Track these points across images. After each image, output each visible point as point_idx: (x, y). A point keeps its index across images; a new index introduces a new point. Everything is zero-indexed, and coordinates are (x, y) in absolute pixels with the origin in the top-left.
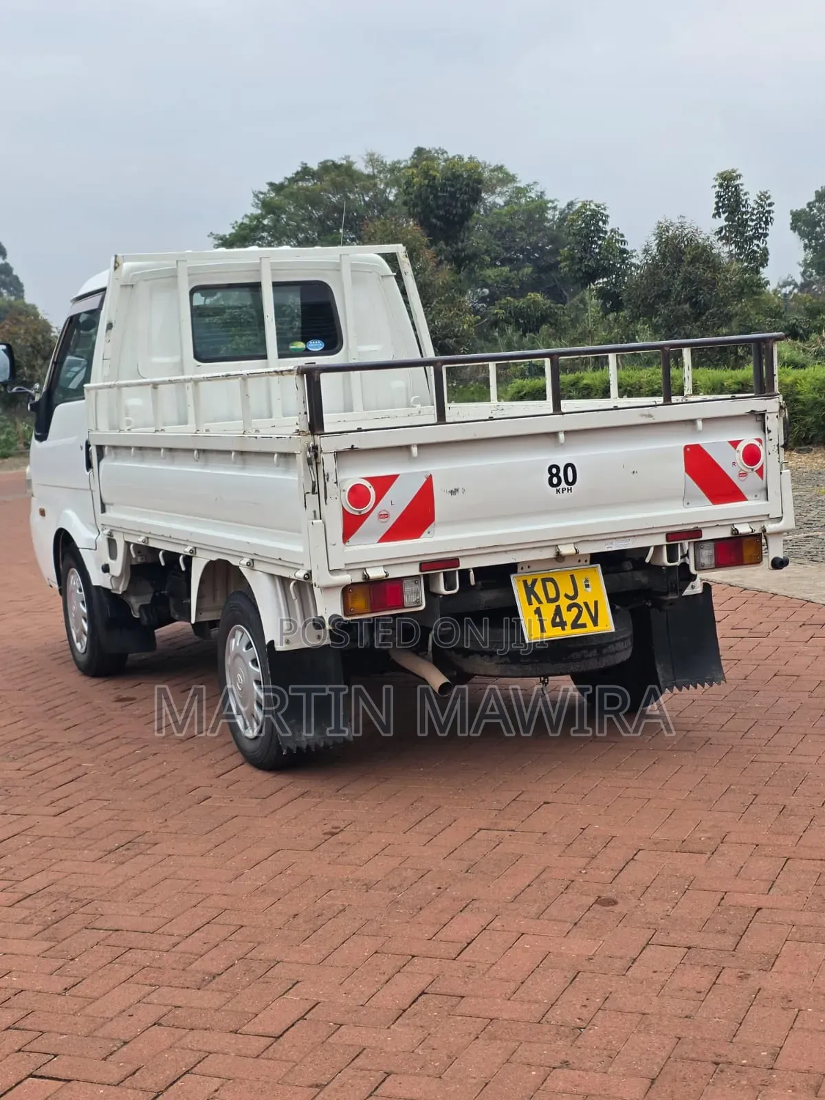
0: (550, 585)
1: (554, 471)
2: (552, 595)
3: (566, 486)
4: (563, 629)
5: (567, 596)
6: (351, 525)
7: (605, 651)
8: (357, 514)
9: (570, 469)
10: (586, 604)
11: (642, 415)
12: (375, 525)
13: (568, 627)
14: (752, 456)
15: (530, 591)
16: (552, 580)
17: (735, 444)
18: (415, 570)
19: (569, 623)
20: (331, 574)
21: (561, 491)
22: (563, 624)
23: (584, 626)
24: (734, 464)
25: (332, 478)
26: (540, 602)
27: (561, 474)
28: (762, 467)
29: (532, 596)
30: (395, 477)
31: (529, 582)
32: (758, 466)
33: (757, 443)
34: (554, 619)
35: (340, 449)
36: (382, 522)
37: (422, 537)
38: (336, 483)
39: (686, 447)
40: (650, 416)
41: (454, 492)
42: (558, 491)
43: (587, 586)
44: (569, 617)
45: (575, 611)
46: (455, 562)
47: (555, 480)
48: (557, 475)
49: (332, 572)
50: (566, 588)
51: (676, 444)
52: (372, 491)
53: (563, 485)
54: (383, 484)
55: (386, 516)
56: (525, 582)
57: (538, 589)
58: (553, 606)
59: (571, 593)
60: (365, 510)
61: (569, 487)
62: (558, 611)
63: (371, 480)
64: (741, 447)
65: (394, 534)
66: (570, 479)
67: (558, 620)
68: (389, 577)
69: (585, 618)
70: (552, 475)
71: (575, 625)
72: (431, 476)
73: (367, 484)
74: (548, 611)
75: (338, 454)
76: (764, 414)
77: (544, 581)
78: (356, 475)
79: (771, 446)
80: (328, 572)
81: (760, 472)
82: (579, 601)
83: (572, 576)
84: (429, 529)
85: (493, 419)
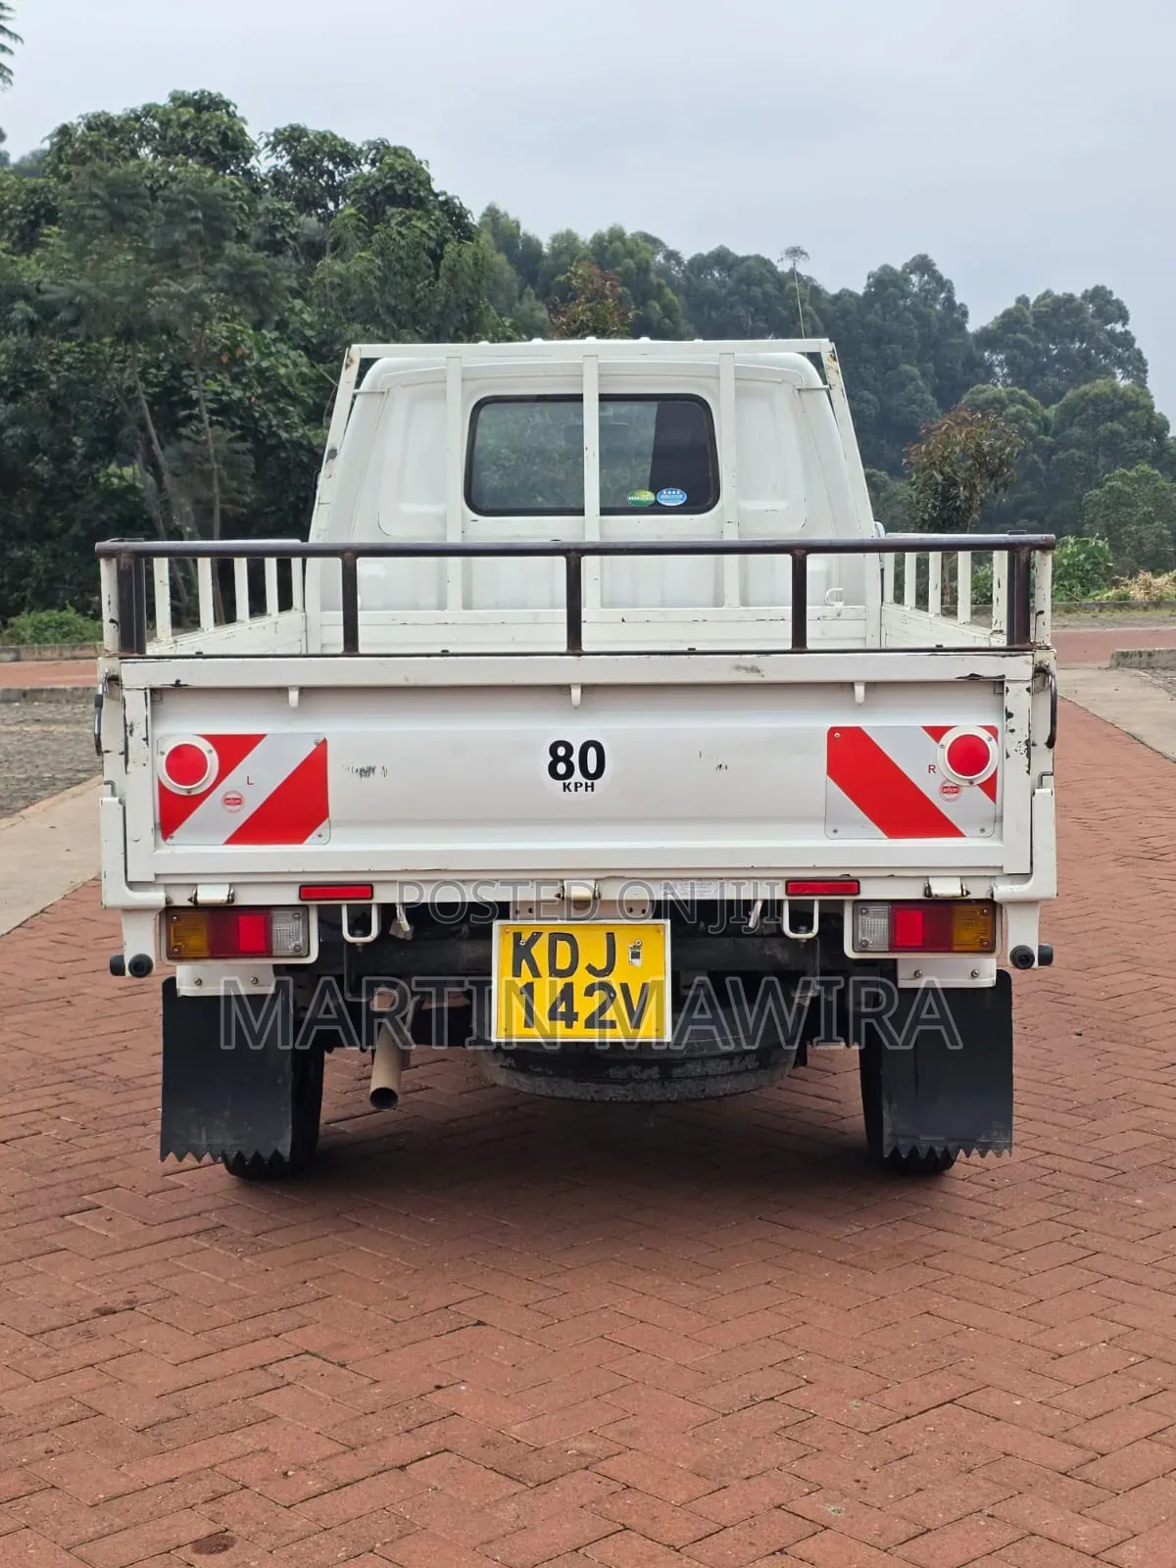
0: (563, 948)
1: (561, 751)
2: (563, 962)
3: (584, 780)
4: (569, 1026)
5: (591, 969)
6: (173, 814)
7: (677, 1072)
8: (184, 793)
9: (592, 753)
10: (625, 988)
11: (738, 668)
12: (215, 816)
13: (579, 1025)
14: (969, 757)
15: (522, 952)
16: (570, 939)
17: (937, 733)
18: (291, 897)
19: (583, 1017)
20: (131, 888)
21: (572, 787)
22: (570, 1018)
23: (612, 1025)
24: (932, 768)
25: (139, 731)
26: (536, 973)
27: (575, 759)
28: (993, 778)
29: (524, 962)
30: (258, 738)
31: (526, 937)
32: (984, 775)
33: (984, 735)
34: (555, 1006)
35: (157, 684)
36: (230, 811)
37: (309, 839)
38: (146, 739)
39: (833, 730)
40: (755, 670)
41: (366, 772)
42: (566, 787)
43: (636, 956)
44: (585, 1006)
45: (598, 997)
46: (366, 890)
47: (561, 768)
48: (566, 759)
49: (131, 885)
50: (593, 953)
51: (817, 723)
52: (213, 760)
53: (578, 776)
54: (234, 749)
55: (238, 801)
56: (517, 937)
57: (540, 952)
58: (560, 983)
59: (601, 965)
60: (199, 787)
61: (589, 782)
62: (567, 993)
63: (213, 739)
64: (948, 739)
65: (253, 831)
66: (592, 768)
67: (562, 1009)
68: (235, 904)
70: (556, 759)
71: (594, 1022)
72: (325, 742)
73: (205, 747)
74: (546, 990)
75: (156, 694)
76: (1002, 683)
77: (554, 938)
78: (188, 728)
79: (1015, 742)
80: (127, 889)
81: (990, 787)
82: (613, 979)
83: (610, 937)
84: (321, 829)
85: (445, 653)
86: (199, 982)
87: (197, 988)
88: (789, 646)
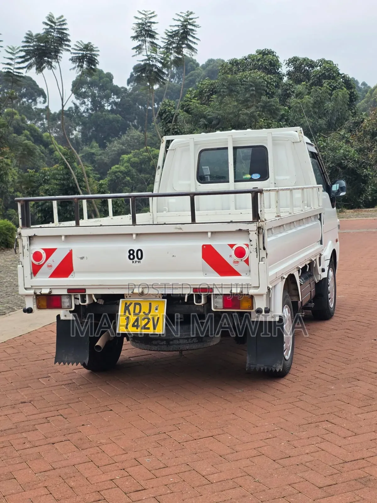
0: (138, 307)
1: (131, 252)
2: (137, 311)
3: (137, 260)
4: (137, 329)
5: (144, 313)
6: (35, 270)
7: (171, 342)
8: (38, 264)
9: (139, 252)
10: (153, 318)
11: (176, 228)
12: (46, 271)
14: (240, 253)
15: (127, 308)
16: (140, 305)
17: (232, 246)
18: (65, 292)
20: (26, 290)
21: (135, 262)
22: (137, 327)
23: (148, 328)
24: (231, 256)
25: (26, 248)
26: (130, 314)
27: (135, 254)
28: (248, 259)
29: (127, 311)
30: (55, 249)
31: (128, 304)
32: (245, 258)
33: (245, 247)
34: (134, 323)
35: (30, 235)
36: (49, 269)
37: (69, 277)
38: (28, 250)
39: (203, 246)
40: (181, 229)
41: (82, 258)
42: (133, 262)
43: (156, 309)
44: (142, 323)
46: (84, 290)
47: (132, 257)
48: (133, 254)
49: (26, 289)
50: (145, 309)
51: (198, 244)
52: (44, 255)
53: (136, 259)
54: (50, 252)
55: (51, 266)
56: (126, 304)
57: (131, 308)
58: (136, 317)
59: (147, 312)
60: (41, 262)
61: (139, 261)
62: (137, 320)
63: (45, 250)
64: (234, 248)
65: (56, 274)
66: (140, 257)
67: (136, 324)
68: (51, 294)
69: (151, 325)
70: (130, 254)
71: (145, 328)
72: (72, 250)
73: (42, 252)
74: (133, 318)
75: (31, 238)
76: (248, 231)
77: (136, 304)
78: (38, 247)
79: (253, 248)
80: (24, 290)
81: (247, 261)
83: (150, 304)
84: (72, 274)
85: (101, 226)
86: (66, 316)
87: (65, 317)
88: (191, 222)
